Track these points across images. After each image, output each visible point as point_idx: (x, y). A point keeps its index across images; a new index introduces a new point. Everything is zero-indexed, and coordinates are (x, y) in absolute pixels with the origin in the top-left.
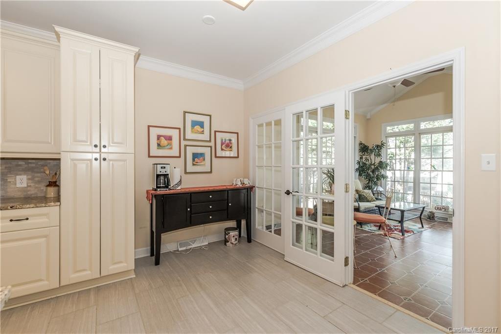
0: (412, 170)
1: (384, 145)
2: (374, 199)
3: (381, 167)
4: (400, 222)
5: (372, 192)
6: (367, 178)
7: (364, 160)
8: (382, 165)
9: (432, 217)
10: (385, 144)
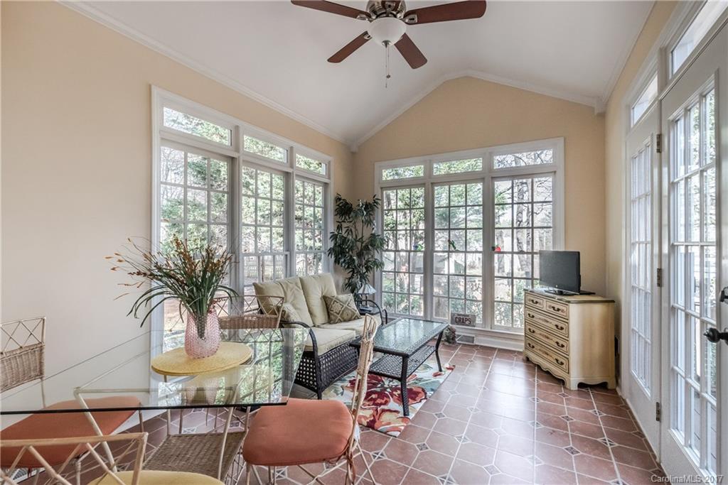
0: (420, 251)
1: (377, 203)
2: (357, 312)
3: (373, 245)
4: (399, 379)
5: (356, 296)
6: (348, 268)
7: (344, 230)
8: (375, 243)
9: (452, 339)
10: (379, 202)
